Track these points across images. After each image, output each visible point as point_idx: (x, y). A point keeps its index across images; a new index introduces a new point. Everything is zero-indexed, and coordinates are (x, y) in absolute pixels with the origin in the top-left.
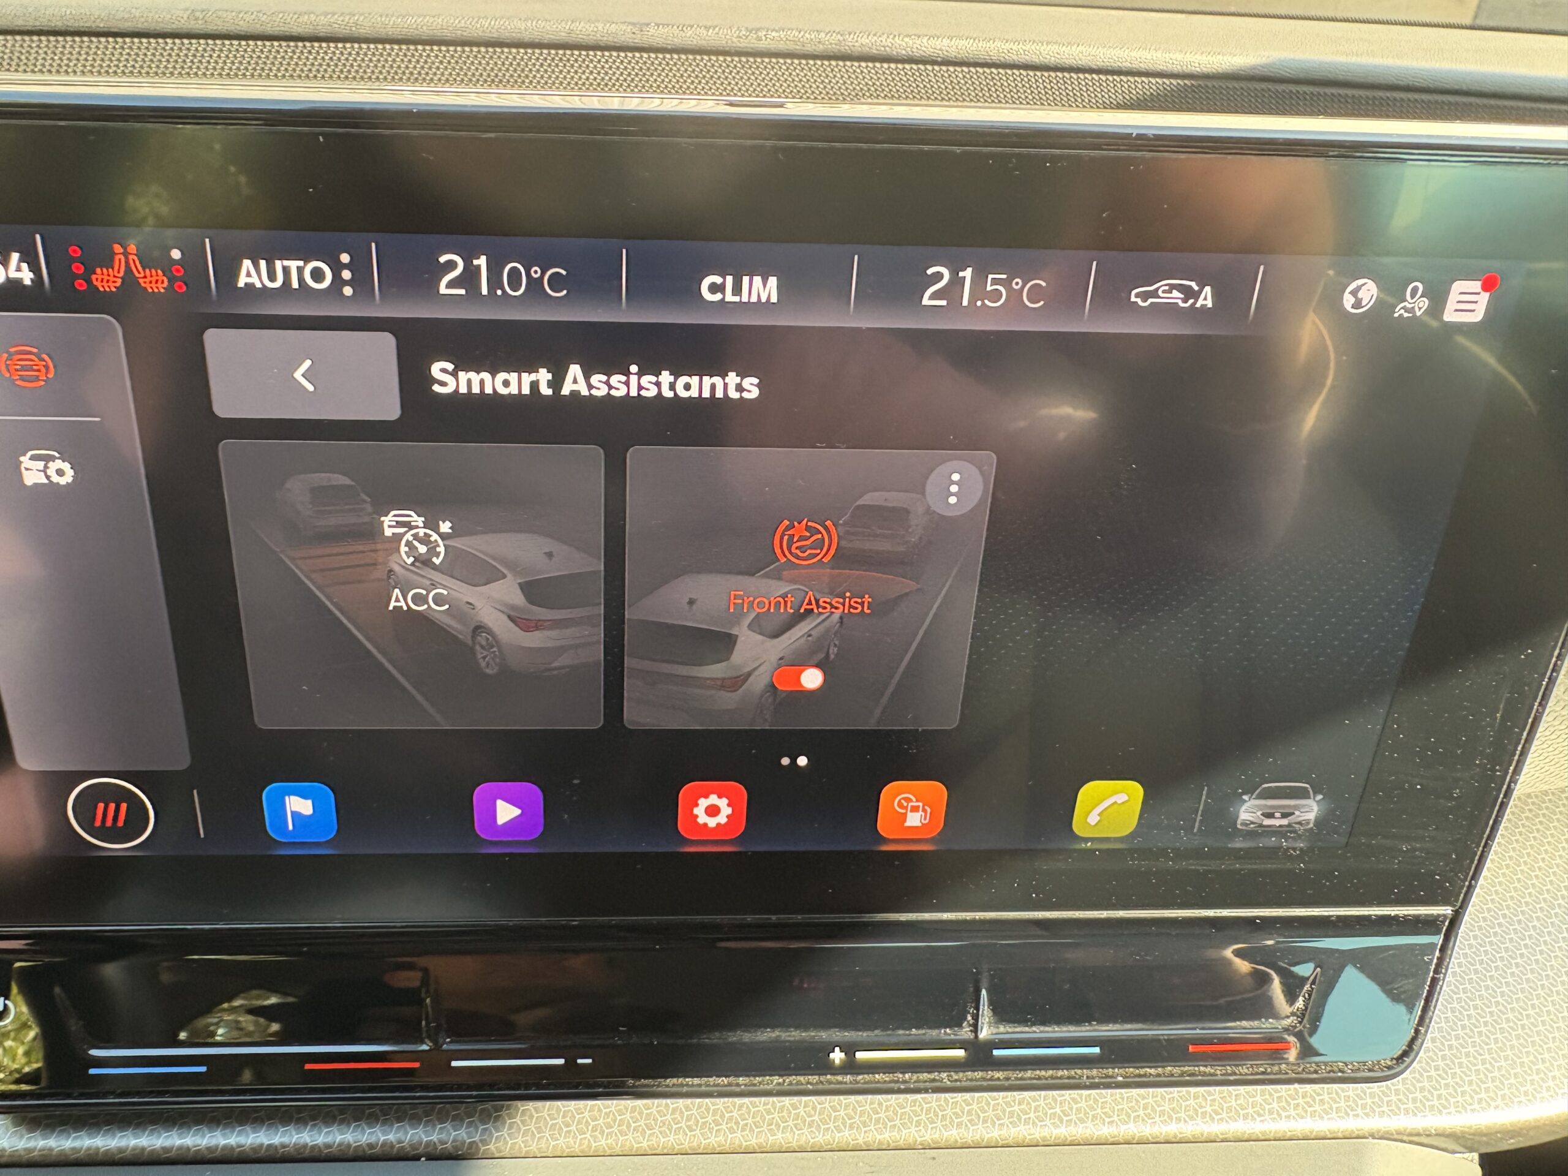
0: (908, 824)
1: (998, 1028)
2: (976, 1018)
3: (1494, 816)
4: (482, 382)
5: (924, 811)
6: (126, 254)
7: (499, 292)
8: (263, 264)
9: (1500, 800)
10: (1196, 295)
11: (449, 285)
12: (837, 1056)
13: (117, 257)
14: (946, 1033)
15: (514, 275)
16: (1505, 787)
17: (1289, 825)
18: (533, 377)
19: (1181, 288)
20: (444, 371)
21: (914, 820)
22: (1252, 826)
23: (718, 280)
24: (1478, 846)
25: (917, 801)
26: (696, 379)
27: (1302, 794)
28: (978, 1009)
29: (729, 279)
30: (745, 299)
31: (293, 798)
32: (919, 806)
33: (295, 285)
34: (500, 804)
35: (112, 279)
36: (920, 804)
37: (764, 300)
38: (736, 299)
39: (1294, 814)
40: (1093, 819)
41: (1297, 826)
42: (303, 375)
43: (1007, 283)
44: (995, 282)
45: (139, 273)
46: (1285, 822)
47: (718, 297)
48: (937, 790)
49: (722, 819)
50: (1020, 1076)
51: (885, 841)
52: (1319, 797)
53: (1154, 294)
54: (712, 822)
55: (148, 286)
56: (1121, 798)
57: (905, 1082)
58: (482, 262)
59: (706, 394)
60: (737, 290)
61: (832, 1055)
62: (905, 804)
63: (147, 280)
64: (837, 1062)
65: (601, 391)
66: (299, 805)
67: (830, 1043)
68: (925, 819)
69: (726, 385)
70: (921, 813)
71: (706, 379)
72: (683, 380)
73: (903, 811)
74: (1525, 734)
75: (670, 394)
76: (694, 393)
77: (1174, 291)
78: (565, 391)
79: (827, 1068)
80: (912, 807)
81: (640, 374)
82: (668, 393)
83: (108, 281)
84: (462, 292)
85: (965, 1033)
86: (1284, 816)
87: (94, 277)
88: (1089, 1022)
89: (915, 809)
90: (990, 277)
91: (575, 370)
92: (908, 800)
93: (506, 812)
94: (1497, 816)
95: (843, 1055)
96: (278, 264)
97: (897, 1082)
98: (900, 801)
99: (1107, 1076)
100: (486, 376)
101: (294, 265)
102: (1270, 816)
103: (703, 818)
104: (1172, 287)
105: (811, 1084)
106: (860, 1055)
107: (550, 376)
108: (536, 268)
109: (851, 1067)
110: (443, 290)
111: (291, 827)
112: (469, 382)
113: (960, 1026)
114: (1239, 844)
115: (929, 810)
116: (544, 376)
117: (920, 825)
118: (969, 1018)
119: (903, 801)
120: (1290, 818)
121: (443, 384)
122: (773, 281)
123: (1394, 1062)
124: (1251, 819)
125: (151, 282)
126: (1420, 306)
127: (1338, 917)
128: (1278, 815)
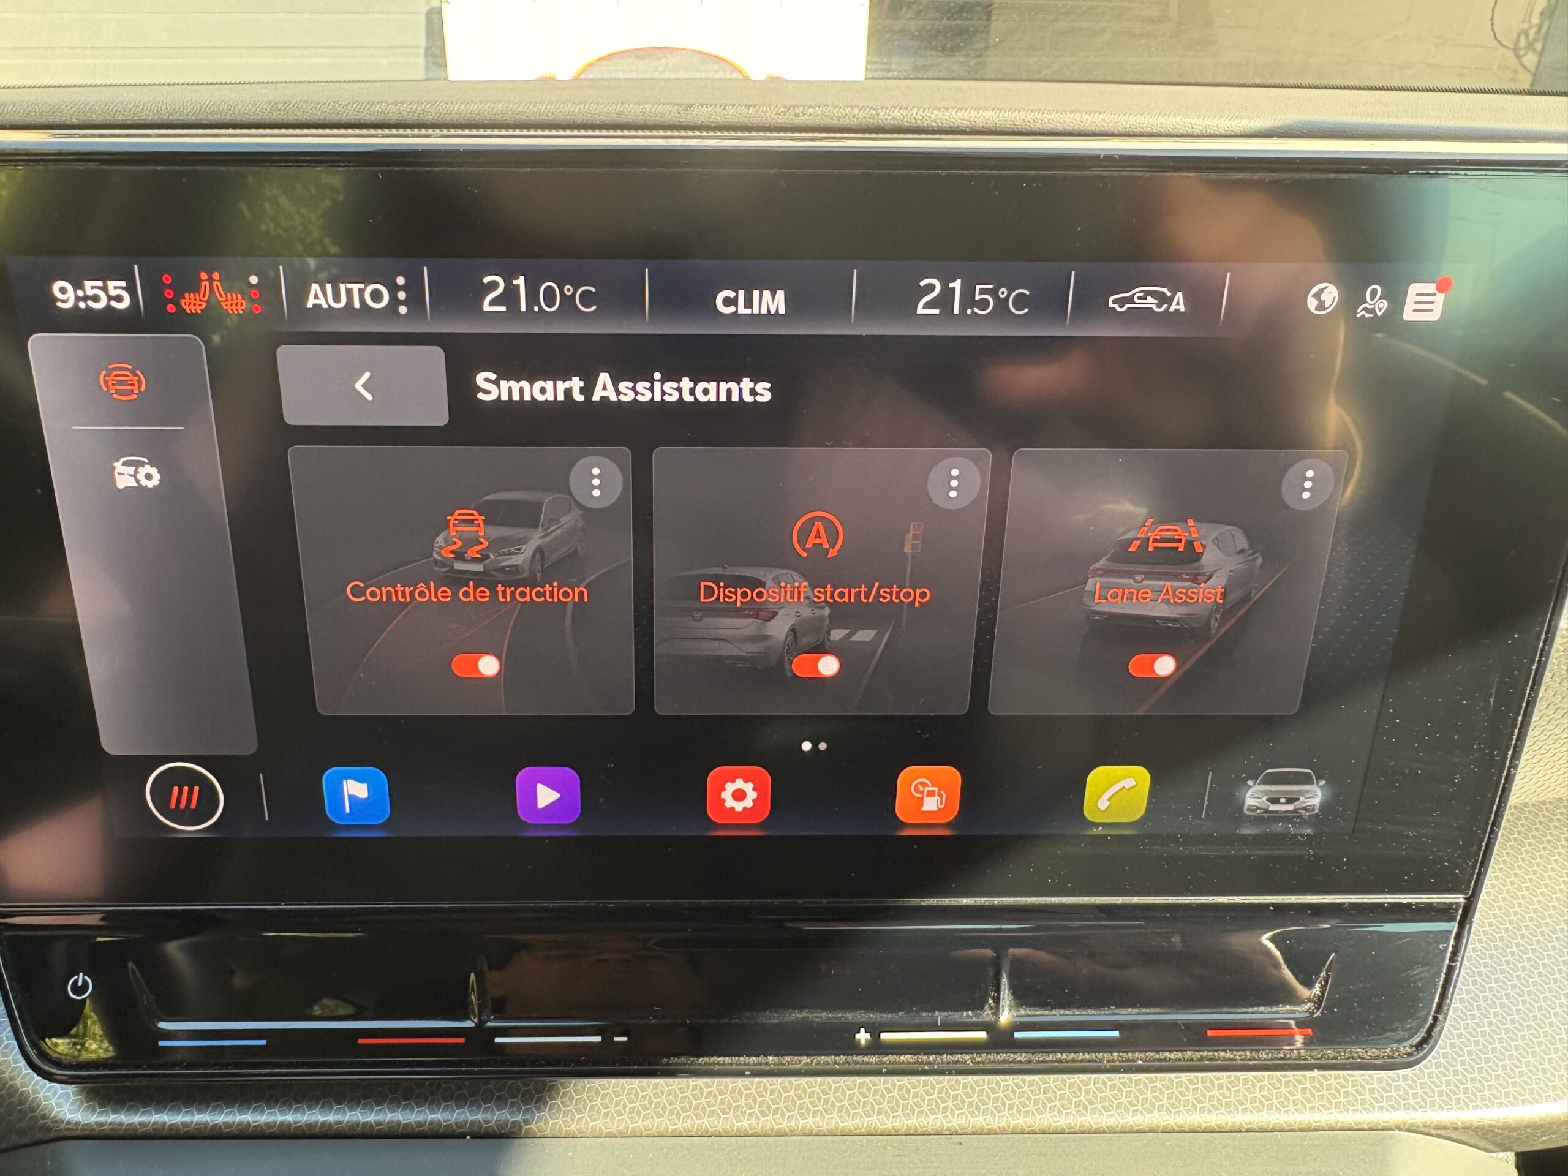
0: (925, 808)
1: (1019, 1011)
2: (997, 1000)
3: (1497, 802)
4: (521, 390)
5: (940, 795)
6: (211, 280)
7: (536, 309)
8: (329, 286)
9: (1501, 786)
10: (1169, 301)
11: (492, 303)
12: (863, 1037)
13: (203, 284)
14: (967, 1016)
15: (549, 292)
16: (1505, 772)
17: (1295, 811)
18: (567, 384)
19: (1153, 294)
20: (487, 380)
21: (931, 804)
22: (1258, 811)
23: (731, 294)
24: (1484, 833)
25: (933, 786)
26: (714, 384)
27: (1306, 780)
28: (998, 991)
29: (741, 293)
30: (756, 311)
31: (350, 781)
32: (934, 791)
33: (357, 305)
34: (541, 789)
35: (198, 302)
36: (936, 789)
37: (773, 311)
38: (748, 311)
39: (1298, 799)
40: (1103, 804)
41: (1303, 812)
42: (364, 386)
43: (994, 293)
44: (982, 292)
45: (221, 296)
46: (1290, 807)
47: (732, 309)
48: (951, 775)
49: (748, 803)
50: (1041, 1059)
51: (903, 825)
52: (1323, 782)
53: (1130, 300)
54: (739, 806)
55: (229, 308)
56: (1129, 783)
57: (929, 1063)
58: (520, 281)
59: (723, 398)
60: (749, 303)
61: (857, 1036)
62: (921, 789)
63: (229, 303)
64: (863, 1042)
65: (629, 397)
66: (356, 789)
67: (853, 1024)
68: (941, 804)
69: (741, 390)
70: (937, 797)
71: (722, 384)
72: (702, 385)
73: (920, 796)
74: (1520, 718)
75: (691, 399)
76: (712, 397)
77: (1149, 297)
78: (596, 397)
79: (854, 1048)
80: (928, 792)
81: (663, 381)
82: (688, 398)
83: (195, 305)
84: (503, 309)
85: (986, 1015)
86: (1289, 801)
87: (183, 301)
88: (1109, 1007)
89: (931, 794)
90: (978, 287)
91: (604, 378)
92: (924, 785)
93: (546, 796)
94: (1500, 801)
95: (868, 1036)
96: (342, 287)
97: (922, 1063)
98: (916, 786)
99: (1128, 1060)
100: (524, 384)
101: (356, 287)
102: (1275, 801)
103: (730, 803)
104: (1147, 294)
105: (838, 1064)
106: (885, 1036)
107: (582, 384)
108: (568, 287)
109: (877, 1047)
110: (487, 307)
111: (348, 810)
112: (510, 390)
113: (982, 1008)
114: (1247, 831)
115: (944, 795)
116: (576, 383)
117: (935, 809)
118: (991, 1001)
119: (919, 786)
120: (1296, 803)
121: (487, 392)
122: (780, 294)
123: (1414, 1049)
124: (1257, 804)
125: (231, 305)
126: (1381, 306)
127: (1350, 904)
128: (1283, 800)
